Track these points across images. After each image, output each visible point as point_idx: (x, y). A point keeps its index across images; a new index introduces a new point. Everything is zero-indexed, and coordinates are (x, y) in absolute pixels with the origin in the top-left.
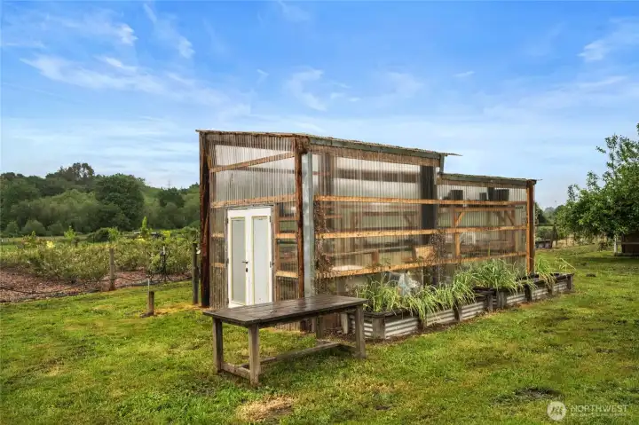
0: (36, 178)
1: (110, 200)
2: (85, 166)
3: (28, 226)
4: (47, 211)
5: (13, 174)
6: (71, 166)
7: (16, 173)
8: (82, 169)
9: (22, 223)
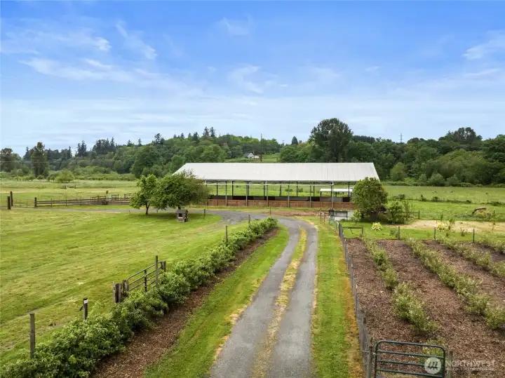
0: (432, 140)
1: (496, 158)
2: (468, 129)
3: (433, 177)
4: (446, 167)
5: (417, 139)
6: (457, 130)
7: (419, 138)
8: (465, 132)
9: (429, 176)
